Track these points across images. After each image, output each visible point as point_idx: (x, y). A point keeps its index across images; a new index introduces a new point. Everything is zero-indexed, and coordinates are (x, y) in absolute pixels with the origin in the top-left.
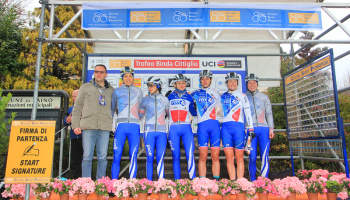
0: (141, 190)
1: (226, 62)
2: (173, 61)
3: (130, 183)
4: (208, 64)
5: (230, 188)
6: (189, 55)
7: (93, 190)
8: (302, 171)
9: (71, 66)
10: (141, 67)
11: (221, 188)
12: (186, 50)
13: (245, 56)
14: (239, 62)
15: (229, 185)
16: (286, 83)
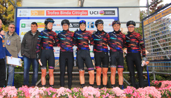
0: (48, 95)
1: (105, 11)
2: (71, 11)
3: (40, 90)
4: (94, 13)
5: (109, 94)
6: (82, 7)
7: (15, 95)
8: (155, 82)
9: (10, 16)
10: (50, 15)
11: (102, 94)
12: (80, 4)
13: (118, 8)
14: (114, 11)
15: (107, 92)
16: (144, 25)
